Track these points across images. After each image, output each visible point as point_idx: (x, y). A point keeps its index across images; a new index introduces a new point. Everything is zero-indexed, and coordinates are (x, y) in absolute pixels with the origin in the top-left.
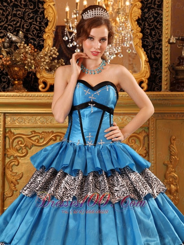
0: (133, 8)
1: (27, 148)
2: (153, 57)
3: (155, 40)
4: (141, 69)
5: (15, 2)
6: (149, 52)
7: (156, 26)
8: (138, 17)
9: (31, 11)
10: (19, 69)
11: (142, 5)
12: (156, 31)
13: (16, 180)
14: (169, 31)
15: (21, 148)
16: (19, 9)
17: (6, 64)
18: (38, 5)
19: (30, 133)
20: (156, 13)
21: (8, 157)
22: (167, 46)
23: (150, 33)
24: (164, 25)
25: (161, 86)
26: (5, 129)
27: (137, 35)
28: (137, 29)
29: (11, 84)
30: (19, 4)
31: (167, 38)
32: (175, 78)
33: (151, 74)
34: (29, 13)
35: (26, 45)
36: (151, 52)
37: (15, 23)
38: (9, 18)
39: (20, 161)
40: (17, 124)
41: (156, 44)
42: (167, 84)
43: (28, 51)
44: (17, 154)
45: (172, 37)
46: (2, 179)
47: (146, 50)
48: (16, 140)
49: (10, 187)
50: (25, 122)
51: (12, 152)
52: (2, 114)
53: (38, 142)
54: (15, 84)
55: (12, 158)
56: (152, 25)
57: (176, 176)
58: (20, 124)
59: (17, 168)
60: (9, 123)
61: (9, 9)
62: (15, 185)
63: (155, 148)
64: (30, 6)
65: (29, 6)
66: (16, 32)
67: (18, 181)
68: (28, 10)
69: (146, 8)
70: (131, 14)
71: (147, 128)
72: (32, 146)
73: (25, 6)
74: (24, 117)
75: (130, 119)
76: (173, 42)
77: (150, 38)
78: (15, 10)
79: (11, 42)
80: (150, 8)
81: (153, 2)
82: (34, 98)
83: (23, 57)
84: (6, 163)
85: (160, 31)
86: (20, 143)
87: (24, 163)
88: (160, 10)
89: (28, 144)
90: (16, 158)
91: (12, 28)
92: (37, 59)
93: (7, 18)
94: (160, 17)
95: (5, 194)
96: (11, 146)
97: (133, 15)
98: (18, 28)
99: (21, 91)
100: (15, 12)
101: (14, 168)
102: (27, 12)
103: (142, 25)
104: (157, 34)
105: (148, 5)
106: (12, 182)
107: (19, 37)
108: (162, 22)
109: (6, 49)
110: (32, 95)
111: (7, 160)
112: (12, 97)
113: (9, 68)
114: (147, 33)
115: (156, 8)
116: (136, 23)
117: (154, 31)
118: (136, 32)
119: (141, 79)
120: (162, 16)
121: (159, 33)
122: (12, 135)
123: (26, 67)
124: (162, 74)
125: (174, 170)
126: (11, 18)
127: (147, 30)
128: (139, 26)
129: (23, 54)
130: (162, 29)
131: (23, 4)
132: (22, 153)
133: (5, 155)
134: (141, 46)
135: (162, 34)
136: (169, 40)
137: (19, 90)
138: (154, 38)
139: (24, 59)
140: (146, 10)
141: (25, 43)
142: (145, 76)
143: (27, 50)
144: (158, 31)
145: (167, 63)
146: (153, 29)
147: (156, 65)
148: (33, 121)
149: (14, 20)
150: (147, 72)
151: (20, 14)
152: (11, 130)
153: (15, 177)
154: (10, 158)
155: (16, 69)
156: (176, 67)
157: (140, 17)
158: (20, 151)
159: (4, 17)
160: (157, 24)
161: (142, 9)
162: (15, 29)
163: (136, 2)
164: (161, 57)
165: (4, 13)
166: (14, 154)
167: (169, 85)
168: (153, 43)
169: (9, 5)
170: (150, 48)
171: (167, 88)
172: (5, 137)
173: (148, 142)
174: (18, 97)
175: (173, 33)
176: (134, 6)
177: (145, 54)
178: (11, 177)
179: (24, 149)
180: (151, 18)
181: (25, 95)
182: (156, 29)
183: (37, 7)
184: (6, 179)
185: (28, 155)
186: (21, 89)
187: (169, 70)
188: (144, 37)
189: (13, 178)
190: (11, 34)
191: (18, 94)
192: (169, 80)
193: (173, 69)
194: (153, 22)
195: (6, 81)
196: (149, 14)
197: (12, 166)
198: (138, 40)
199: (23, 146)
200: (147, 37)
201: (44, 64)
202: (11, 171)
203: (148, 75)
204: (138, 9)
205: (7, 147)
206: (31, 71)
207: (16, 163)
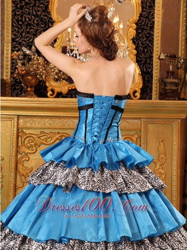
0: (129, 29)
1: (36, 146)
2: (145, 71)
3: (147, 57)
4: (135, 81)
5: (29, 21)
6: (142, 66)
7: (148, 45)
8: (133, 36)
9: (43, 29)
10: (32, 78)
11: (137, 27)
12: (148, 49)
13: (27, 173)
14: (159, 49)
15: (32, 146)
16: (32, 27)
17: (21, 73)
18: (48, 24)
19: (40, 133)
20: (149, 33)
21: (20, 153)
22: (157, 62)
23: (143, 50)
24: (155, 43)
25: (151, 95)
26: (18, 129)
27: (132, 52)
28: (132, 46)
29: (23, 91)
30: (32, 23)
31: (157, 55)
32: (163, 88)
33: (143, 86)
34: (41, 31)
35: (38, 57)
36: (143, 66)
37: (28, 39)
38: (24, 34)
39: (30, 157)
40: (29, 125)
41: (148, 60)
42: (156, 94)
43: (40, 63)
44: (27, 151)
45: (162, 54)
46: (15, 173)
47: (139, 65)
48: (27, 139)
49: (21, 180)
50: (36, 124)
51: (23, 149)
52: (16, 117)
53: (46, 141)
54: (27, 91)
55: (23, 154)
56: (145, 43)
57: (163, 172)
58: (31, 125)
59: (27, 163)
60: (22, 124)
61: (23, 27)
62: (25, 178)
63: (146, 148)
64: (42, 25)
65: (40, 25)
66: (29, 47)
67: (28, 174)
68: (40, 28)
69: (140, 29)
70: (127, 33)
71: (139, 131)
72: (40, 144)
73: (38, 24)
74: (35, 119)
75: (125, 123)
76: (163, 58)
77: (143, 55)
78: (28, 28)
79: (25, 55)
80: (143, 30)
81: (146, 24)
82: (44, 103)
83: (36, 68)
84: (18, 158)
85: (152, 49)
86: (30, 141)
87: (34, 159)
88: (151, 31)
89: (37, 142)
90: (27, 154)
91: (26, 43)
92: (48, 70)
93: (21, 34)
94: (152, 37)
95: (17, 185)
96: (23, 144)
97: (129, 35)
98: (31, 44)
99: (33, 97)
100: (29, 30)
101: (25, 163)
102: (39, 30)
103: (136, 43)
104: (149, 51)
105: (142, 27)
106: (23, 175)
107: (32, 51)
108: (153, 41)
109: (20, 60)
110: (42, 100)
111: (19, 156)
112: (26, 101)
113: (23, 77)
114: (141, 50)
115: (149, 29)
116: (132, 41)
117: (146, 49)
118: (132, 49)
119: (134, 89)
120: (153, 37)
121: (150, 51)
122: (24, 134)
123: (38, 76)
124: (152, 86)
125: (161, 167)
126: (25, 35)
127: (141, 48)
128: (134, 44)
129: (36, 65)
130: (153, 47)
131: (36, 23)
132: (33, 150)
133: (17, 152)
134: (135, 61)
135: (153, 52)
136: (160, 56)
137: (31, 96)
138: (146, 54)
139: (36, 69)
140: (140, 31)
141: (38, 56)
142: (138, 87)
143: (39, 61)
144: (149, 49)
145: (157, 76)
146: (145, 47)
147: (148, 78)
148: (42, 122)
149: (28, 37)
150: (140, 83)
151: (32, 31)
152: (24, 130)
153: (26, 171)
154: (21, 154)
155: (29, 77)
156: (165, 80)
157: (135, 37)
158: (31, 149)
159: (19, 34)
160: (149, 43)
161: (137, 30)
162: (28, 44)
163: (131, 24)
164: (152, 71)
165: (19, 30)
166: (25, 151)
167: (158, 95)
168: (146, 59)
169: (24, 24)
170: (142, 63)
171: (156, 97)
172: (18, 136)
173: (140, 143)
174: (31, 101)
175: (163, 51)
176: (130, 27)
177: (139, 68)
178: (22, 171)
179: (34, 147)
180: (144, 38)
181: (37, 100)
182: (148, 47)
183: (47, 26)
184: (18, 172)
185: (37, 152)
186: (33, 95)
187: (159, 82)
188: (138, 54)
189: (24, 172)
190: (25, 48)
191: (30, 99)
192: (158, 90)
193: (162, 81)
194: (146, 41)
195: (19, 89)
196: (142, 34)
197: (23, 161)
198: (133, 56)
199: (33, 144)
200: (140, 53)
201: (54, 74)
202: (22, 165)
203: (141, 86)
204: (134, 29)
205: (20, 144)
206: (42, 80)
207: (27, 159)
